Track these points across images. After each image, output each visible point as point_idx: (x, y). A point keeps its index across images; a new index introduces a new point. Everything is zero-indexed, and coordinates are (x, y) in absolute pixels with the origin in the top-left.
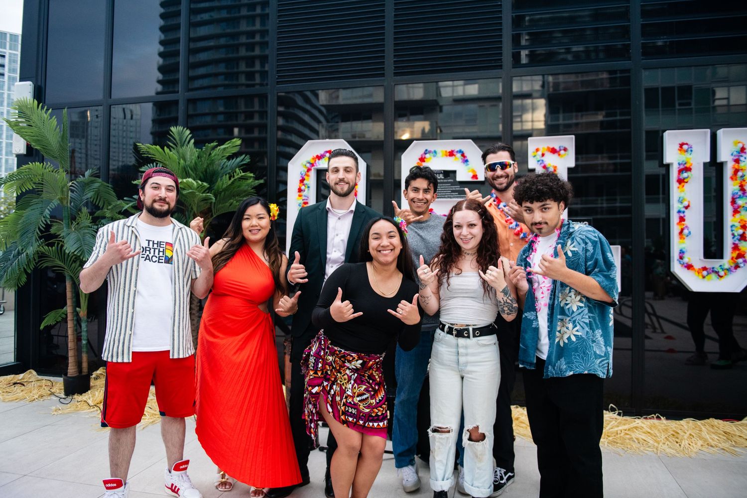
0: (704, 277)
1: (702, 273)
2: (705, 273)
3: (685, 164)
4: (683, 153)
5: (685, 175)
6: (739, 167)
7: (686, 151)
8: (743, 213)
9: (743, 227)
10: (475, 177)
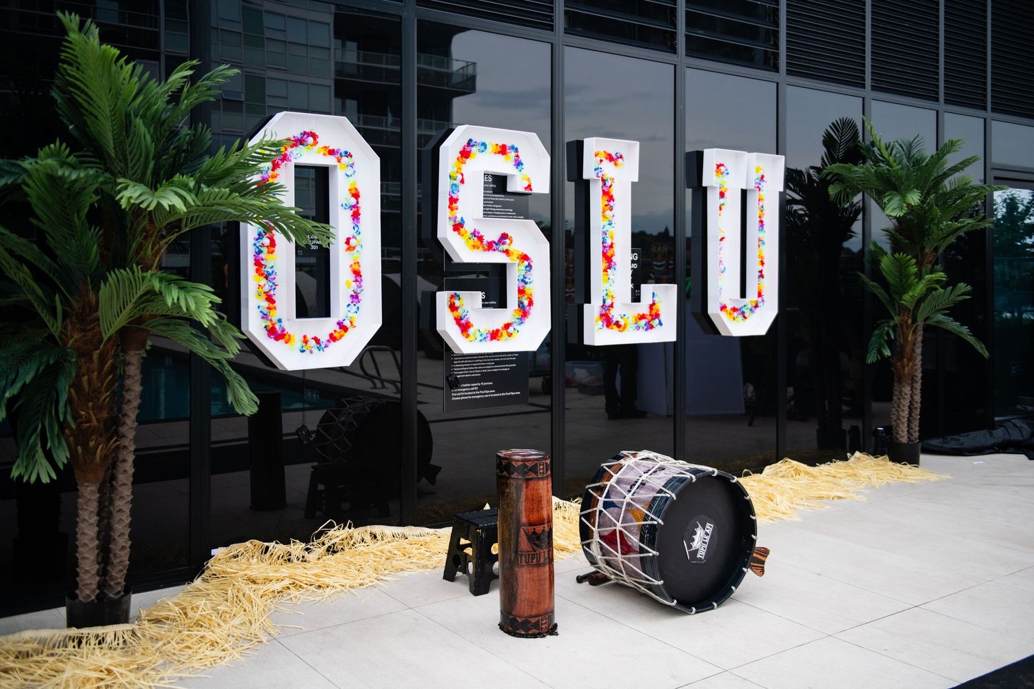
0: (734, 318)
1: (733, 314)
2: (735, 314)
3: (722, 188)
4: (720, 175)
7: (722, 174)
10: (529, 187)
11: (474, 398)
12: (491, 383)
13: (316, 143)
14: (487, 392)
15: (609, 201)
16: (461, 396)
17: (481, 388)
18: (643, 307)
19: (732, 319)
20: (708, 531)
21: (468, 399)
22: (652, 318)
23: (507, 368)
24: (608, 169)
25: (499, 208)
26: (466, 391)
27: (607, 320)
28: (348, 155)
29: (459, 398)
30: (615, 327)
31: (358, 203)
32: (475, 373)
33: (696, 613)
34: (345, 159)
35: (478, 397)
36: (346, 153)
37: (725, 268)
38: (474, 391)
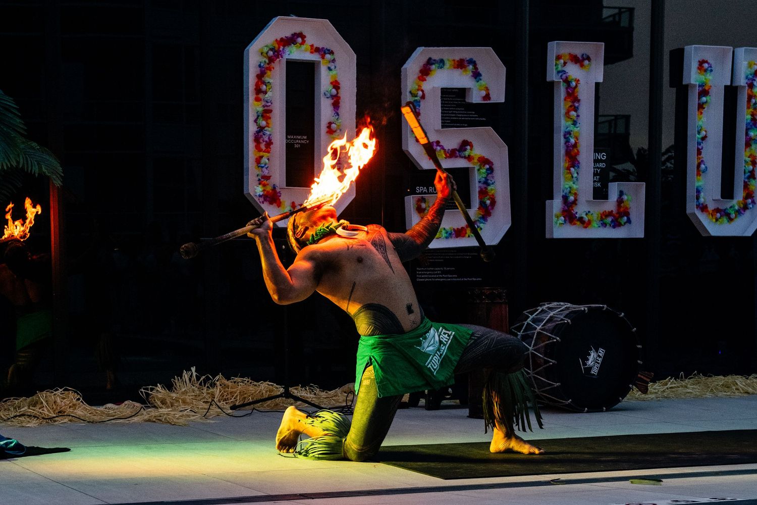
0: (717, 220)
1: (716, 215)
2: (718, 215)
3: (704, 86)
4: (703, 73)
5: (704, 99)
6: (752, 92)
7: (706, 71)
8: (754, 146)
9: (753, 163)
10: (487, 97)
11: (438, 281)
12: (454, 269)
13: (303, 43)
14: (449, 276)
15: (573, 102)
16: (425, 278)
17: (443, 272)
18: (610, 205)
19: (714, 220)
20: (600, 354)
21: (432, 281)
22: (619, 217)
23: (469, 256)
24: (573, 71)
25: (461, 111)
26: (430, 274)
27: (570, 216)
28: (331, 53)
29: (424, 280)
30: (578, 223)
31: (338, 93)
32: (440, 259)
33: (588, 412)
34: (328, 56)
35: (441, 280)
36: (329, 50)
37: (706, 167)
38: (437, 274)
